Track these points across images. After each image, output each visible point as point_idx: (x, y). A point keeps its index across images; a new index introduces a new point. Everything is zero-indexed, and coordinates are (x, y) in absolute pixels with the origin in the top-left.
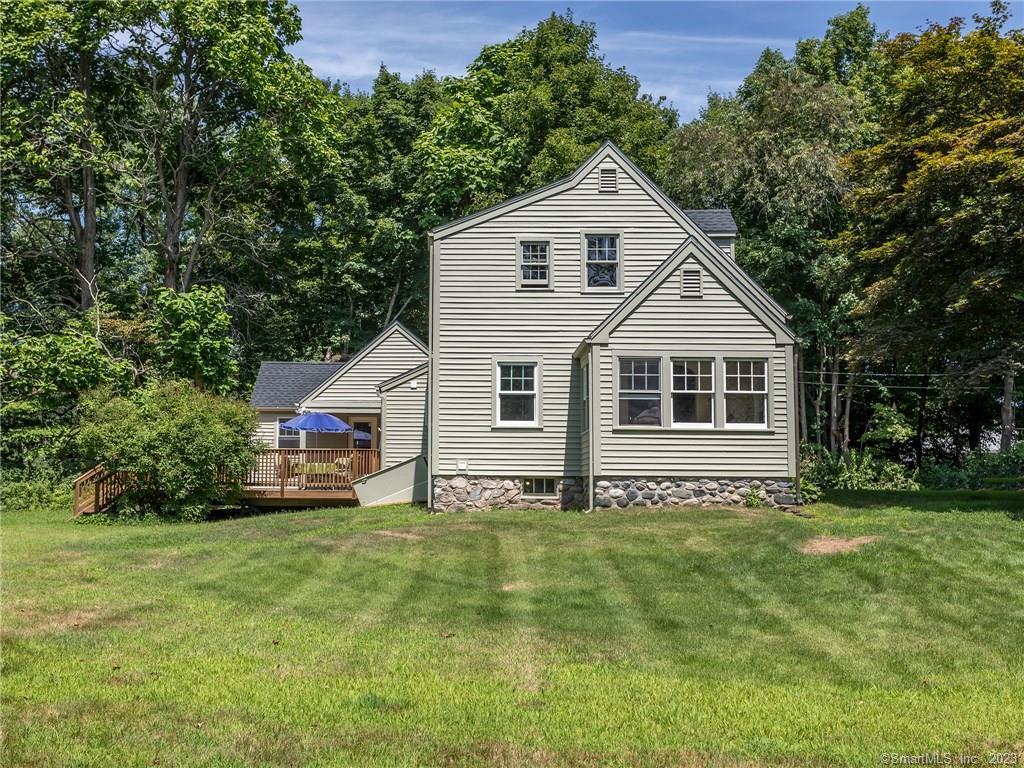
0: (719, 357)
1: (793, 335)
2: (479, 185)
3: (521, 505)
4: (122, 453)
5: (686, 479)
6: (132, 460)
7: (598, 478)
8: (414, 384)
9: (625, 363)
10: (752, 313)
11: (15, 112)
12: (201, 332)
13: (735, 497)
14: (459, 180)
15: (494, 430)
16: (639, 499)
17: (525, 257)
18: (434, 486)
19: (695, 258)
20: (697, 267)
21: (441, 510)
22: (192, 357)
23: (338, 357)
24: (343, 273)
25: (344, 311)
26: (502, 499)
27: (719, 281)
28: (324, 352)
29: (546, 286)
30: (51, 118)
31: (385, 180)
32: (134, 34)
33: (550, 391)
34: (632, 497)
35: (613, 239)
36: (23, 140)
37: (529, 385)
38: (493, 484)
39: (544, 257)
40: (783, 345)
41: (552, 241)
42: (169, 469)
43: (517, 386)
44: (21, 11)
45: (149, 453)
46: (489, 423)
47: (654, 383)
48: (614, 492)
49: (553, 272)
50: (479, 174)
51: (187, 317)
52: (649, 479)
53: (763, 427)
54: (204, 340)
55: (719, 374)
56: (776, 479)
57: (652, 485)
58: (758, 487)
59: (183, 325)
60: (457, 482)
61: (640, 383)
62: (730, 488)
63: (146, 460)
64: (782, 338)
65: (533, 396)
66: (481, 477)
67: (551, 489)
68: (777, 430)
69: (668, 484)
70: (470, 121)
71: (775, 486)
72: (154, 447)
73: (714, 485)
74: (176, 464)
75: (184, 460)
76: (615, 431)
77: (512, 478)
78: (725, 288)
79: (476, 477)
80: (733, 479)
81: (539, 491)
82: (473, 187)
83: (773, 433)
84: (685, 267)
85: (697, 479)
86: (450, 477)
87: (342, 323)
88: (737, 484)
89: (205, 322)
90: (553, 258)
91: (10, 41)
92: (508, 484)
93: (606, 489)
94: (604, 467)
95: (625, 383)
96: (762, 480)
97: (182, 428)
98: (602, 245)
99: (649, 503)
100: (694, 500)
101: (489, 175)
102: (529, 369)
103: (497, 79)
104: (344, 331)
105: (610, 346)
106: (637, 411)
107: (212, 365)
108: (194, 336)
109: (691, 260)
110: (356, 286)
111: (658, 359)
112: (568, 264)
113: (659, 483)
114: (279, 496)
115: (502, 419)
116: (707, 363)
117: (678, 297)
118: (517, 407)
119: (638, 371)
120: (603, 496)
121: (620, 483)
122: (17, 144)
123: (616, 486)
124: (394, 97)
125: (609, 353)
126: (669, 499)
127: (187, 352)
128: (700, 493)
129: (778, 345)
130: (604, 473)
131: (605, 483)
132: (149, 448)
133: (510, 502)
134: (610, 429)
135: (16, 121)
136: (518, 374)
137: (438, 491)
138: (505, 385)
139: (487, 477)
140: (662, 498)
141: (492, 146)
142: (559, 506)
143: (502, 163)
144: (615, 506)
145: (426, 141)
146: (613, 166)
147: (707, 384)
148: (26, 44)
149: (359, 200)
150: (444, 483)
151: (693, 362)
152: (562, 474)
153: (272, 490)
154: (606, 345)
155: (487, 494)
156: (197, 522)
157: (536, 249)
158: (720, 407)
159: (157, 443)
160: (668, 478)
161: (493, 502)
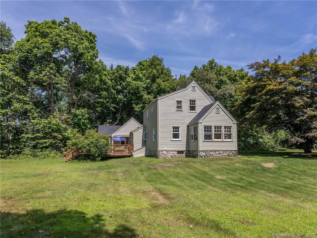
0: (223, 126)
1: (237, 122)
2: (142, 90)
3: (177, 156)
4: (82, 146)
5: (217, 151)
6: (85, 148)
7: (200, 151)
8: (140, 130)
9: (205, 127)
10: (229, 117)
11: (37, 67)
12: (82, 119)
13: (226, 154)
14: (138, 88)
15: (171, 141)
16: (208, 155)
17: (177, 104)
18: (159, 153)
19: (218, 105)
20: (219, 107)
21: (161, 158)
22: (80, 124)
23: (109, 124)
24: (110, 107)
25: (110, 115)
26: (173, 155)
27: (223, 110)
28: (106, 123)
29: (181, 110)
30: (46, 69)
31: (119, 87)
32: (65, 52)
33: (183, 133)
34: (207, 155)
35: (194, 101)
36: (39, 74)
37: (178, 131)
38: (171, 152)
39: (181, 104)
40: (235, 124)
41: (183, 101)
42: (93, 150)
43: (176, 132)
44: (39, 43)
45: (88, 146)
46: (170, 139)
47: (211, 131)
48: (203, 154)
49: (183, 107)
50: (142, 87)
51: (79, 115)
52: (210, 151)
53: (231, 140)
54: (83, 121)
55: (223, 129)
56: (233, 151)
57: (210, 152)
58: (230, 152)
59: (78, 117)
60: (164, 152)
61: (208, 131)
62: (225, 153)
63: (88, 148)
64: (235, 122)
65: (179, 134)
66: (169, 151)
67: (183, 153)
68: (234, 141)
69: (213, 152)
70: (139, 76)
71: (233, 152)
72: (90, 145)
73: (222, 152)
74: (95, 149)
75: (97, 148)
76: (203, 141)
77: (175, 151)
78: (224, 112)
79: (168, 151)
80: (226, 151)
81: (180, 153)
82: (141, 90)
83: (233, 141)
84: (216, 107)
85: (219, 151)
86: (163, 151)
87: (110, 117)
88: (226, 152)
89: (83, 117)
90: (183, 104)
91: (36, 50)
92: (174, 152)
93: (202, 153)
94: (202, 149)
95: (205, 131)
96: (231, 151)
97: (96, 140)
98: (192, 102)
99: (210, 156)
100: (218, 155)
101: (143, 88)
102: (178, 128)
103: (143, 68)
104: (110, 119)
105: (202, 123)
106: (208, 137)
107: (84, 126)
108: (80, 119)
109: (217, 106)
110: (113, 110)
111: (212, 126)
112: (186, 106)
113: (212, 152)
114: (113, 155)
115: (173, 138)
116: (220, 127)
117: (215, 113)
118: (176, 136)
119: (207, 128)
120: (201, 155)
121: (204, 152)
122: (38, 75)
123: (204, 153)
124: (121, 70)
125: (202, 125)
126: (214, 155)
127: (79, 123)
128: (219, 154)
129: (234, 124)
130: (202, 150)
131: (202, 152)
132: (88, 145)
133: (175, 156)
134: (202, 141)
135: (38, 69)
136: (176, 129)
137: (160, 154)
138: (173, 131)
139: (170, 151)
140: (212, 155)
141: (143, 81)
142: (185, 157)
143: (146, 85)
144: (203, 157)
145: (129, 79)
146: (195, 85)
147: (221, 131)
148: (40, 51)
149: (114, 91)
150: (161, 152)
151: (218, 127)
152: (185, 150)
153: (112, 154)
154: (201, 123)
155: (170, 154)
156: (99, 161)
157: (179, 102)
158: (223, 136)
159: (90, 144)
160: (214, 151)
161: (171, 156)
